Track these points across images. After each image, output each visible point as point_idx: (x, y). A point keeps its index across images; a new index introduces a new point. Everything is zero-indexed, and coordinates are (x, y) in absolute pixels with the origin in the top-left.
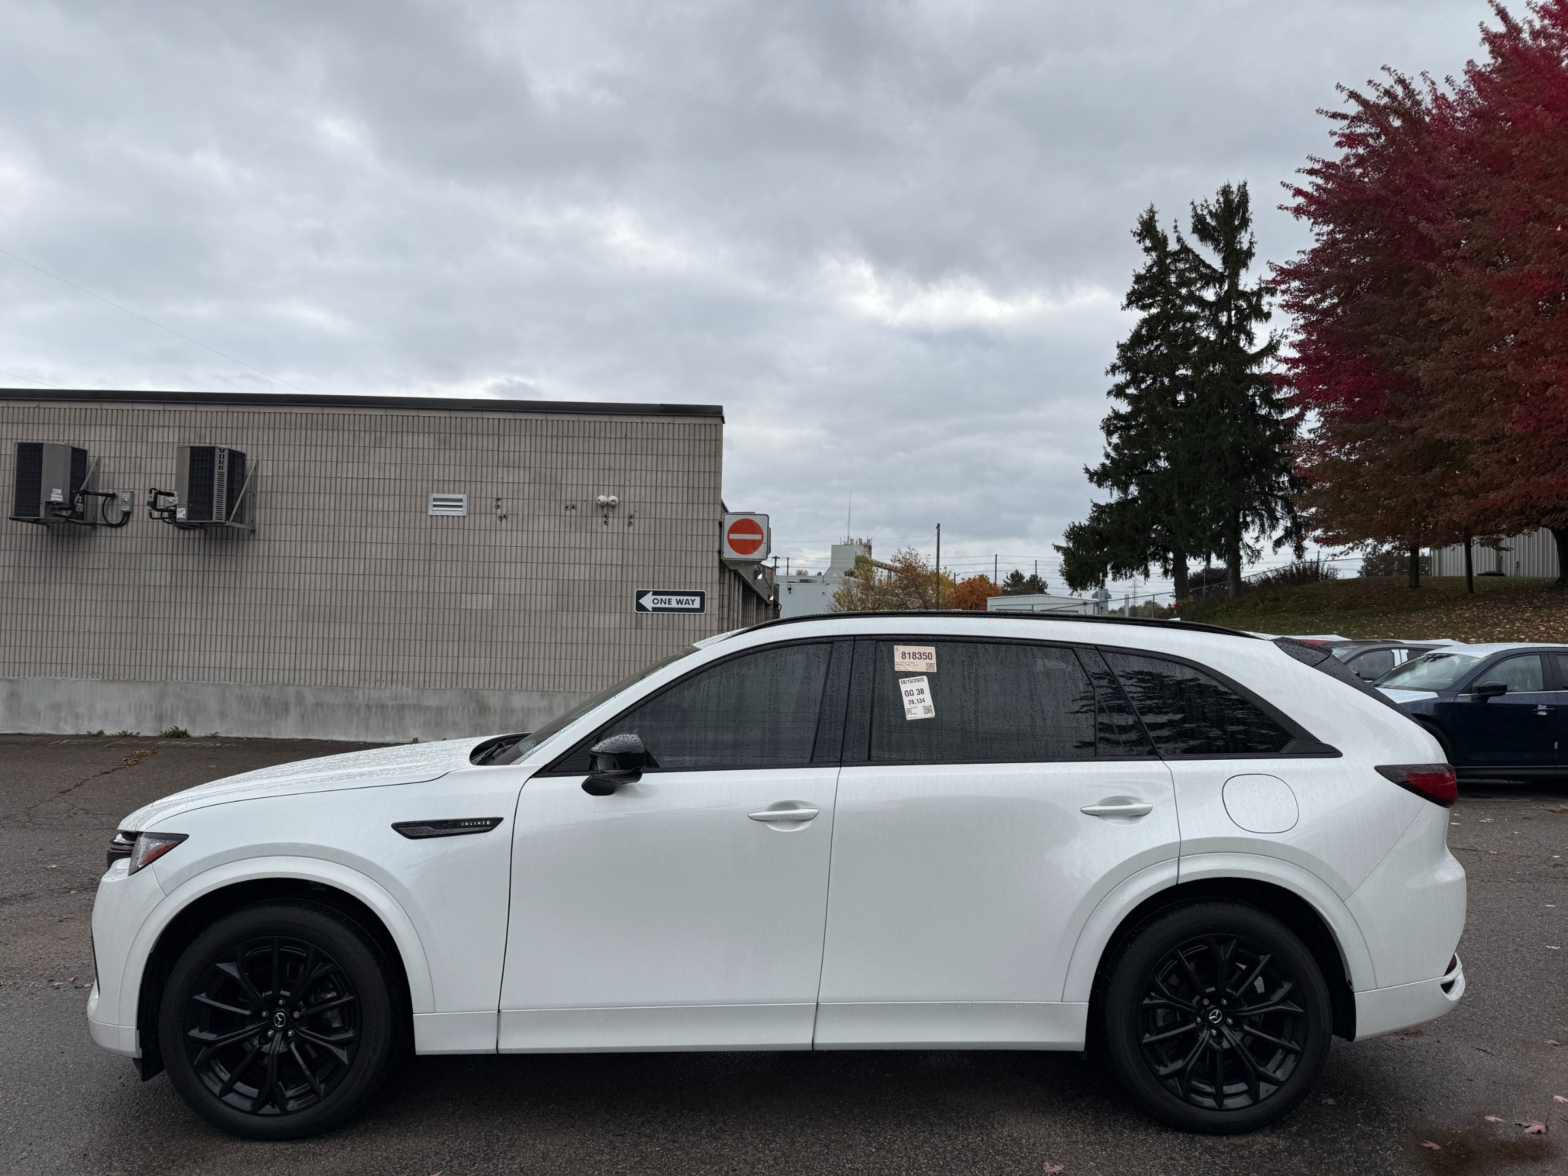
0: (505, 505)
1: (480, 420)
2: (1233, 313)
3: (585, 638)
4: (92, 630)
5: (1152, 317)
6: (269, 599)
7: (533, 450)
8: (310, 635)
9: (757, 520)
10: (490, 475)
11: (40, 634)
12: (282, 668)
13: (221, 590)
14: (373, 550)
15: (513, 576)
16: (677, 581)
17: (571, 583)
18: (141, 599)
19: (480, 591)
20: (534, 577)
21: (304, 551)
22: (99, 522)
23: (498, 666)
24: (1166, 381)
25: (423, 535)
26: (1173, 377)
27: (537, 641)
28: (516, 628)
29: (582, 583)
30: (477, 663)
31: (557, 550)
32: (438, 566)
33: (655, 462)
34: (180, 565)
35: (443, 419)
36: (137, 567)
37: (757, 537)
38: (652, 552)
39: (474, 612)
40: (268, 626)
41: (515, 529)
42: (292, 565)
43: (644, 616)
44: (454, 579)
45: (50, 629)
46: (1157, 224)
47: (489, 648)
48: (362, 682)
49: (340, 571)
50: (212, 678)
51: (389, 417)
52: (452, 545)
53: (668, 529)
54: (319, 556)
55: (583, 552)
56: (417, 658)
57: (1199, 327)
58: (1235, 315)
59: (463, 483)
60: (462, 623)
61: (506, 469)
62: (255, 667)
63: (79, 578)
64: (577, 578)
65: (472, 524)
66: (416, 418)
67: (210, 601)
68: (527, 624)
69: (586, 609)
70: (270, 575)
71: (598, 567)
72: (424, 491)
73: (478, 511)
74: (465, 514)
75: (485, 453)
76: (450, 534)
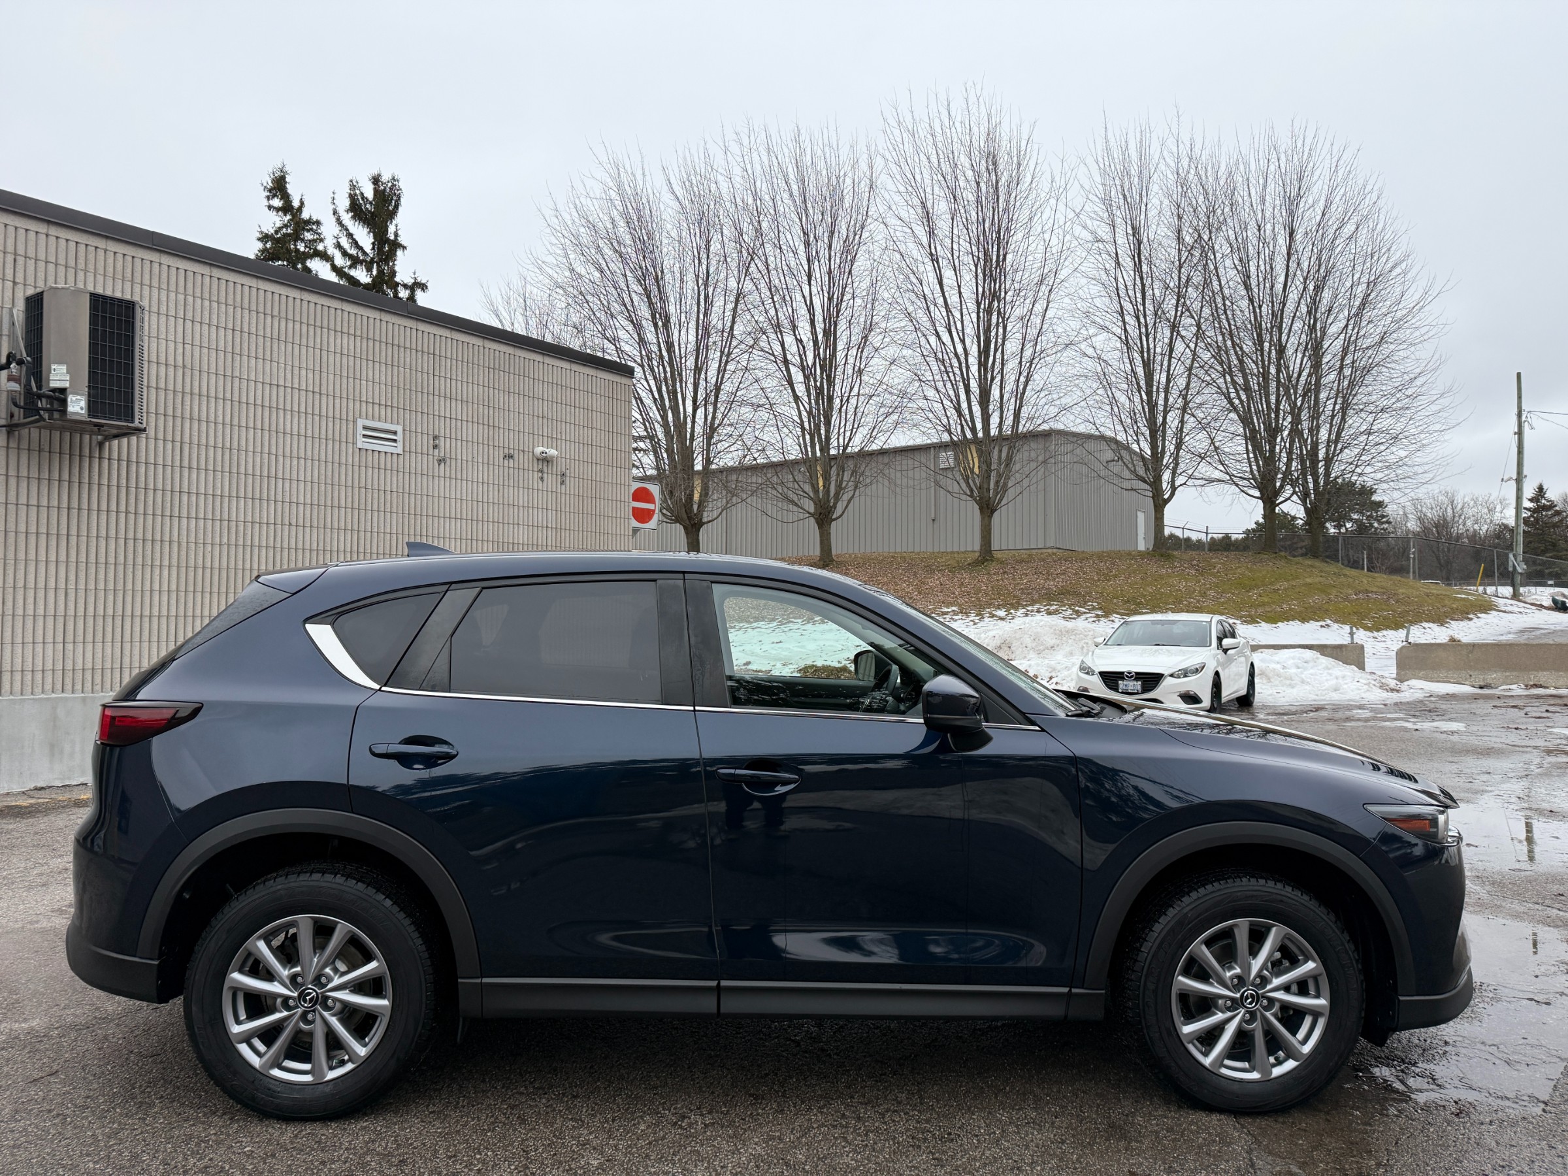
0: (442, 444)
1: (414, 332)
7: (471, 381)
9: (651, 488)
10: (425, 405)
25: (350, 474)
31: (496, 506)
32: (370, 517)
35: (371, 321)
37: (651, 507)
41: (453, 476)
44: (388, 536)
49: (241, 517)
52: (385, 491)
53: (593, 492)
59: (395, 410)
61: (442, 399)
64: (516, 540)
65: (407, 465)
71: (536, 529)
72: (351, 414)
73: (413, 449)
74: (400, 451)
75: (419, 374)
76: (382, 476)
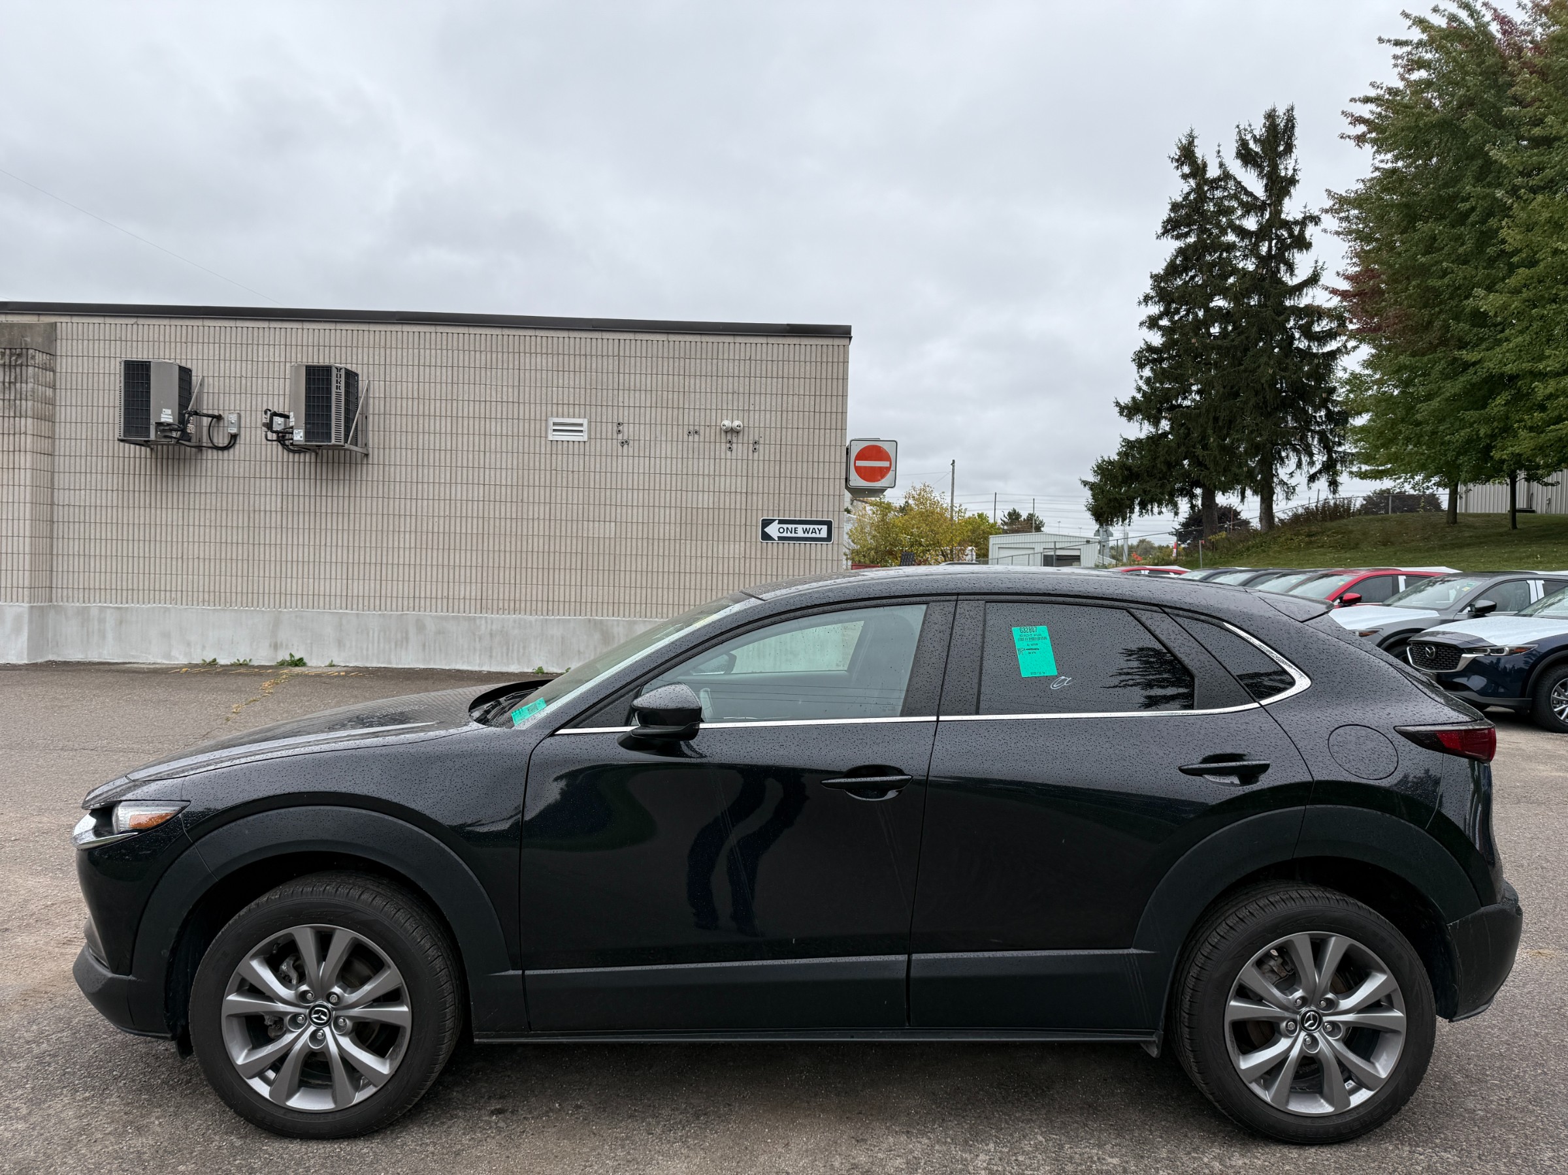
0: (626, 429)
1: (600, 341)
2: (1274, 242)
3: (710, 568)
4: (202, 556)
5: (1189, 246)
6: (385, 526)
7: (654, 372)
8: (429, 563)
9: (885, 446)
10: (610, 399)
11: (147, 560)
12: (400, 595)
13: (335, 515)
14: (493, 475)
15: (635, 504)
16: (803, 508)
17: (694, 510)
18: (251, 525)
19: (602, 519)
20: (657, 504)
21: (420, 476)
22: (205, 444)
23: (622, 595)
24: (1201, 314)
25: (543, 460)
26: (1208, 310)
27: (661, 570)
28: (639, 557)
29: (705, 511)
30: (600, 592)
31: (679, 477)
32: (559, 492)
33: (780, 386)
34: (290, 490)
35: (561, 339)
36: (246, 492)
37: (885, 464)
38: (777, 479)
39: (596, 540)
40: (385, 553)
41: (636, 454)
42: (409, 491)
43: (770, 545)
44: (575, 507)
45: (158, 556)
46: (1196, 150)
47: (612, 577)
48: (484, 611)
49: (459, 497)
50: (327, 606)
51: (506, 337)
52: (573, 472)
53: (794, 455)
54: (437, 481)
55: (706, 479)
56: (540, 587)
57: (1235, 257)
58: (1276, 244)
59: (583, 407)
60: (585, 551)
61: (626, 392)
62: (372, 594)
63: (186, 503)
64: (700, 506)
65: (593, 450)
66: (533, 338)
67: (323, 526)
68: (650, 553)
69: (710, 538)
70: (386, 500)
71: (722, 495)
72: (544, 414)
73: (598, 436)
74: (585, 439)
75: (605, 375)
76: (571, 460)
